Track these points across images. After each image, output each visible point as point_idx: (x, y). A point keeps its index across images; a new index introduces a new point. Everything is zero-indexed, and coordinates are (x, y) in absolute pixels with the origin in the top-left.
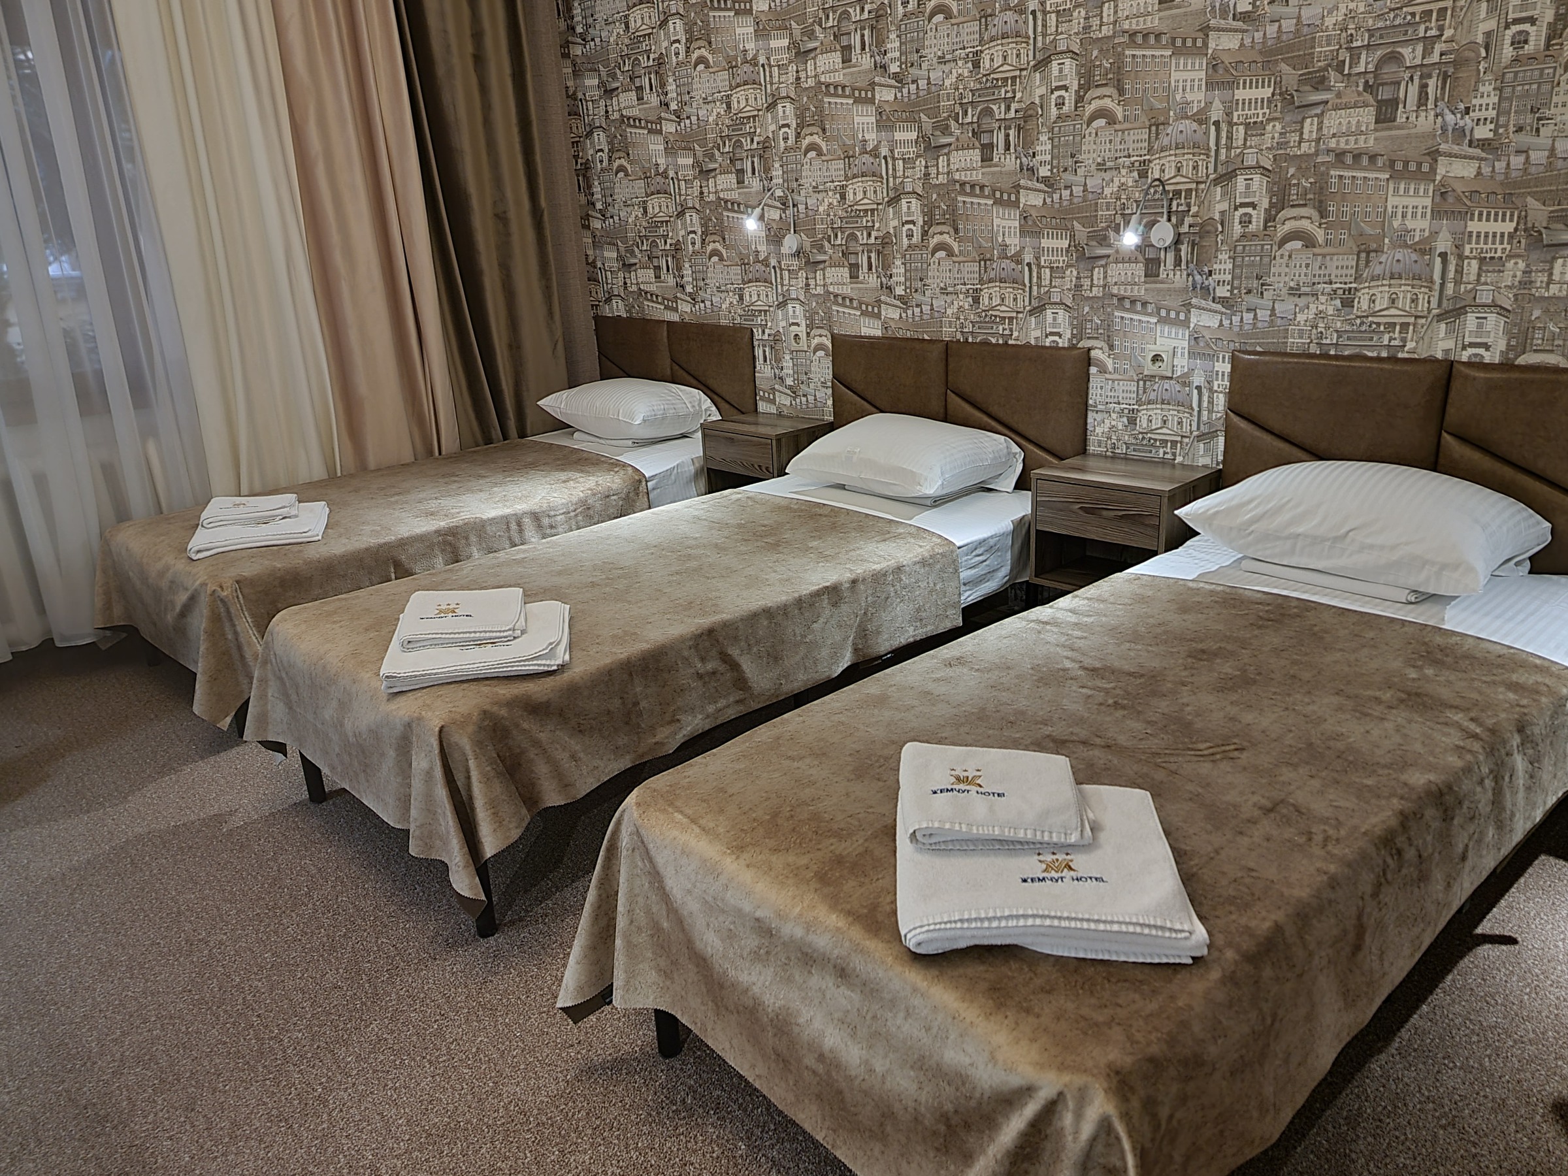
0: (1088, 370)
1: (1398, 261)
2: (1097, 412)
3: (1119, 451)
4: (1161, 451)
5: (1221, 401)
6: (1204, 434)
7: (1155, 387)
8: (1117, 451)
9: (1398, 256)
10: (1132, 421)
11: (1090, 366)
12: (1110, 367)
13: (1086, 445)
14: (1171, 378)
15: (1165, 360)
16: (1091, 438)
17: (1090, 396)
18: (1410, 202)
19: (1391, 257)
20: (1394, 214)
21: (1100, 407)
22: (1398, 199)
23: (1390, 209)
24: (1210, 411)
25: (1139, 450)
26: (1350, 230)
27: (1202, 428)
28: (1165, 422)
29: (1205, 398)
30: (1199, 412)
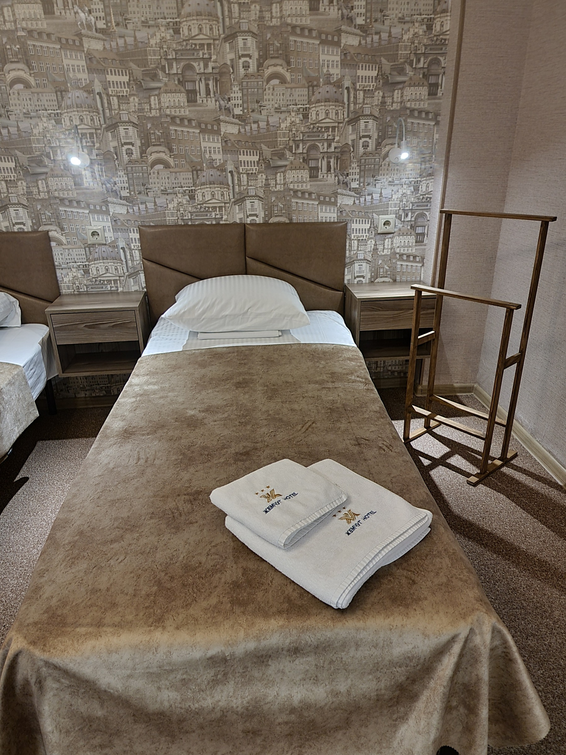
0: (50, 245)
1: (212, 175)
2: (62, 269)
3: (83, 290)
4: (109, 286)
5: (137, 255)
6: (131, 274)
7: (97, 250)
8: (81, 290)
9: (211, 173)
10: (87, 272)
11: (50, 241)
12: (64, 241)
13: (59, 290)
14: (106, 244)
15: (100, 234)
16: (62, 285)
17: (55, 260)
18: (212, 145)
19: (207, 174)
20: (205, 151)
21: (63, 266)
22: (205, 143)
23: (203, 149)
24: (132, 261)
25: (95, 288)
26: (186, 159)
27: (130, 270)
28: (107, 270)
29: (128, 254)
30: (126, 262)
